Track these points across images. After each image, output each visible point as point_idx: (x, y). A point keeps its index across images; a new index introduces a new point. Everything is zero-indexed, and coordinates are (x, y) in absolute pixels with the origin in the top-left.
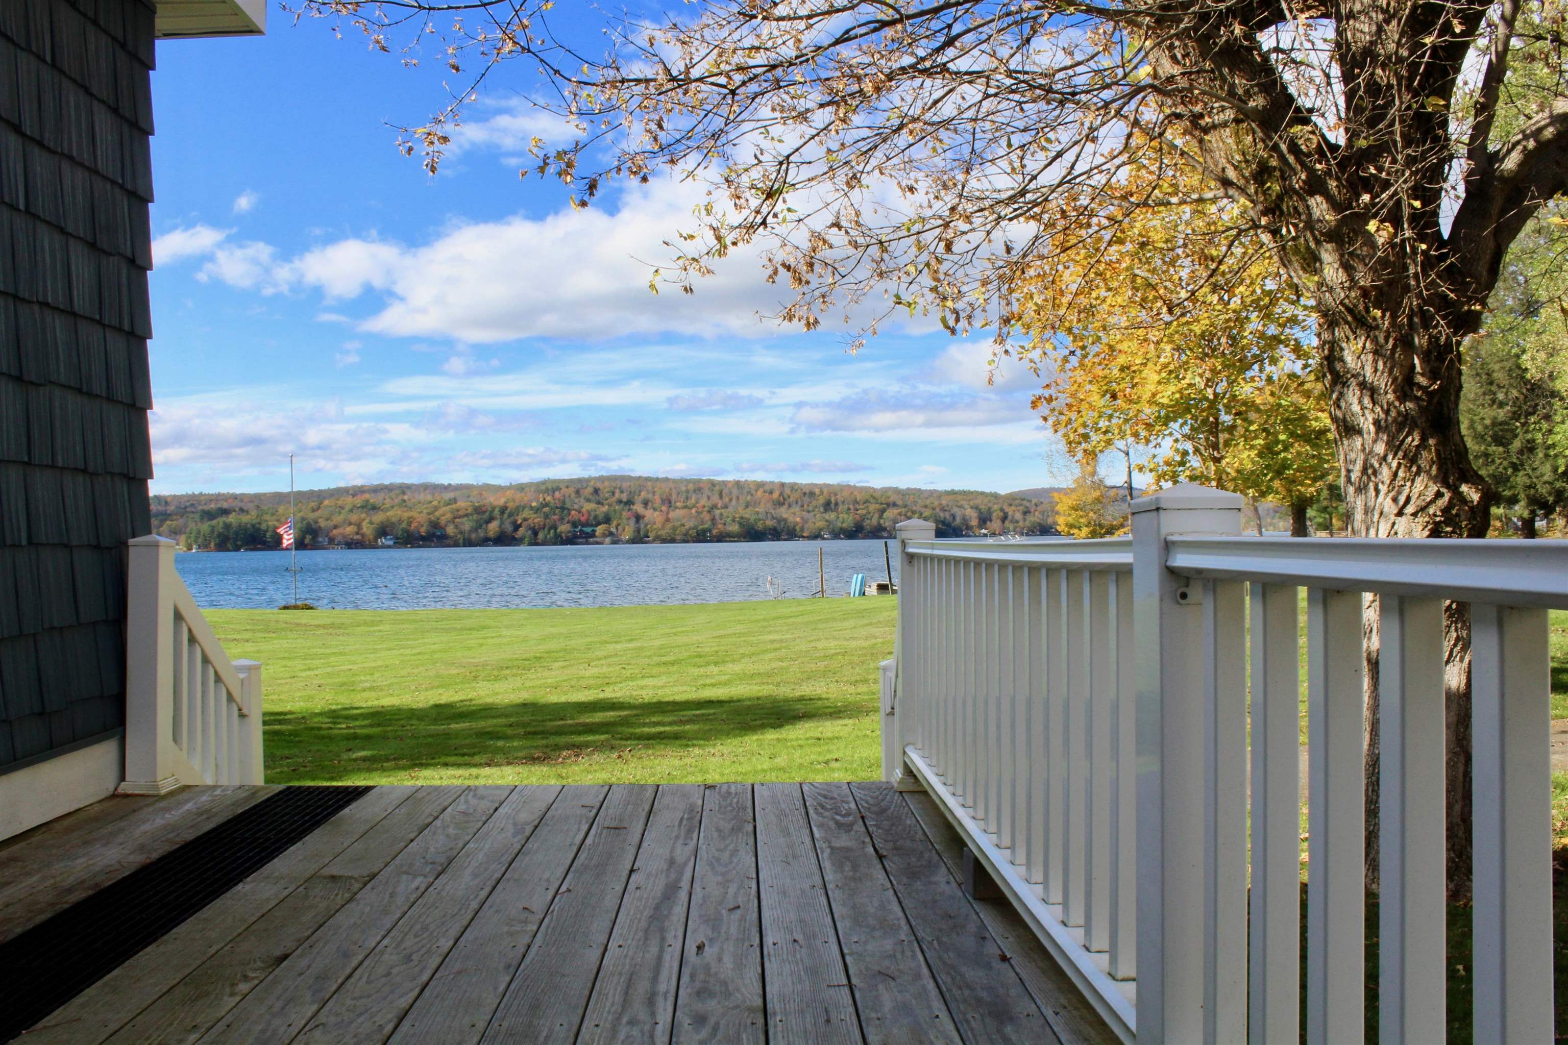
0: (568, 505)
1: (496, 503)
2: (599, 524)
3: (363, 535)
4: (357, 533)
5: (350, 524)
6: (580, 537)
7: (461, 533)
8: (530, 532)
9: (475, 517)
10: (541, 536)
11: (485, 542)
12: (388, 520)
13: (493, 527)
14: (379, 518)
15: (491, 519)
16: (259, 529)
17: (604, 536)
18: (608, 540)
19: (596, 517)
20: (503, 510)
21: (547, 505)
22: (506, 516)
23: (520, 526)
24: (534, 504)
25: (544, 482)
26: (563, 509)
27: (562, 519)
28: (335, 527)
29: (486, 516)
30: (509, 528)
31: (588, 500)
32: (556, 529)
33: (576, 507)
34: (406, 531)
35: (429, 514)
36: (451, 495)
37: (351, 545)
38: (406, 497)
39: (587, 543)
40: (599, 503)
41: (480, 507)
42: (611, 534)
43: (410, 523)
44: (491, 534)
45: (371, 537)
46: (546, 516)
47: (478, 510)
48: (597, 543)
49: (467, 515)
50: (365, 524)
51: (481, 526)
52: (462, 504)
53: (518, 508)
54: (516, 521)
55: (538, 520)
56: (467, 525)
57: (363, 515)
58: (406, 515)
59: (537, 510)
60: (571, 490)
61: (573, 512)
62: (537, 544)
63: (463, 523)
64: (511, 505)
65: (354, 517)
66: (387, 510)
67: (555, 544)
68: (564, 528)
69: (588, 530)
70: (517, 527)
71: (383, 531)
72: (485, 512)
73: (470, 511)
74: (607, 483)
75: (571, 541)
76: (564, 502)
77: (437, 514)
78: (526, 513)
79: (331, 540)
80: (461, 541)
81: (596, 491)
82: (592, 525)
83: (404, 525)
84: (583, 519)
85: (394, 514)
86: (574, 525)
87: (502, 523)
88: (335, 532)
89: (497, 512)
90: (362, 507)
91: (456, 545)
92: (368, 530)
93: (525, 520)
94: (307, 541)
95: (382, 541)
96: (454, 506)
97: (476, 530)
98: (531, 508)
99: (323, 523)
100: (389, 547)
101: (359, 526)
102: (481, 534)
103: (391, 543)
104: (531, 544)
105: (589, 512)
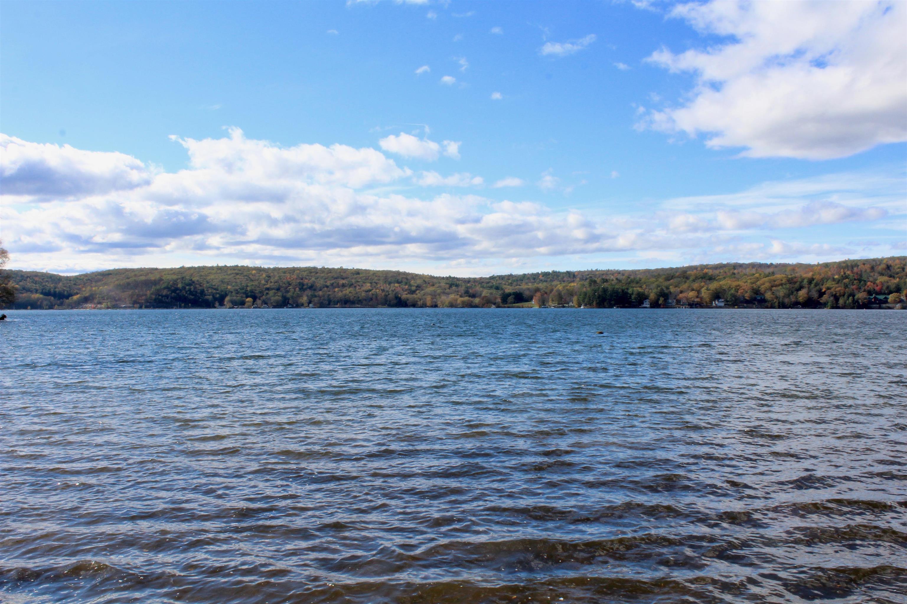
0: (864, 277)
1: (804, 276)
2: (890, 293)
3: (701, 298)
4: (697, 297)
5: (693, 290)
6: (874, 303)
7: (777, 298)
8: (832, 298)
9: (788, 286)
10: (841, 301)
11: (795, 305)
12: (721, 287)
13: (802, 294)
14: (714, 285)
15: (801, 288)
16: (627, 293)
17: (896, 302)
18: (898, 305)
19: (888, 287)
20: (810, 281)
21: (847, 277)
22: (813, 285)
23: (824, 293)
24: (836, 277)
25: (845, 262)
26: (860, 280)
27: (859, 289)
28: (681, 292)
29: (797, 285)
30: (815, 295)
31: (882, 274)
32: (854, 296)
33: (871, 279)
34: (733, 296)
35: (752, 283)
36: (771, 270)
37: (692, 305)
38: (736, 271)
39: (880, 308)
40: (890, 276)
41: (792, 279)
42: (901, 301)
43: (737, 290)
44: (801, 299)
45: (708, 300)
46: (846, 286)
47: (791, 281)
48: (889, 308)
49: (782, 285)
50: (703, 290)
51: (792, 293)
52: (778, 276)
53: (822, 280)
54: (821, 290)
55: (838, 289)
56: (781, 292)
57: (703, 284)
58: (734, 284)
59: (838, 282)
60: (867, 267)
61: (869, 283)
62: (838, 307)
63: (778, 291)
64: (817, 277)
65: (696, 285)
66: (720, 280)
67: (853, 308)
68: (861, 296)
69: (881, 297)
70: (821, 294)
71: (717, 295)
72: (795, 282)
73: (783, 281)
74: (897, 261)
75: (867, 305)
76: (861, 275)
77: (758, 283)
78: (829, 284)
79: (678, 302)
80: (777, 304)
81: (888, 267)
82: (884, 294)
83: (733, 291)
84: (877, 289)
85: (725, 283)
86: (870, 293)
87: (809, 291)
88: (681, 295)
89: (805, 281)
90: (702, 278)
91: (772, 307)
92: (705, 294)
93: (828, 288)
94: (660, 302)
95: (716, 303)
96: (772, 278)
97: (788, 296)
98: (834, 280)
99: (672, 289)
100: (721, 307)
101: (699, 292)
102: (793, 299)
103: (722, 304)
104: (833, 308)
105: (882, 283)
